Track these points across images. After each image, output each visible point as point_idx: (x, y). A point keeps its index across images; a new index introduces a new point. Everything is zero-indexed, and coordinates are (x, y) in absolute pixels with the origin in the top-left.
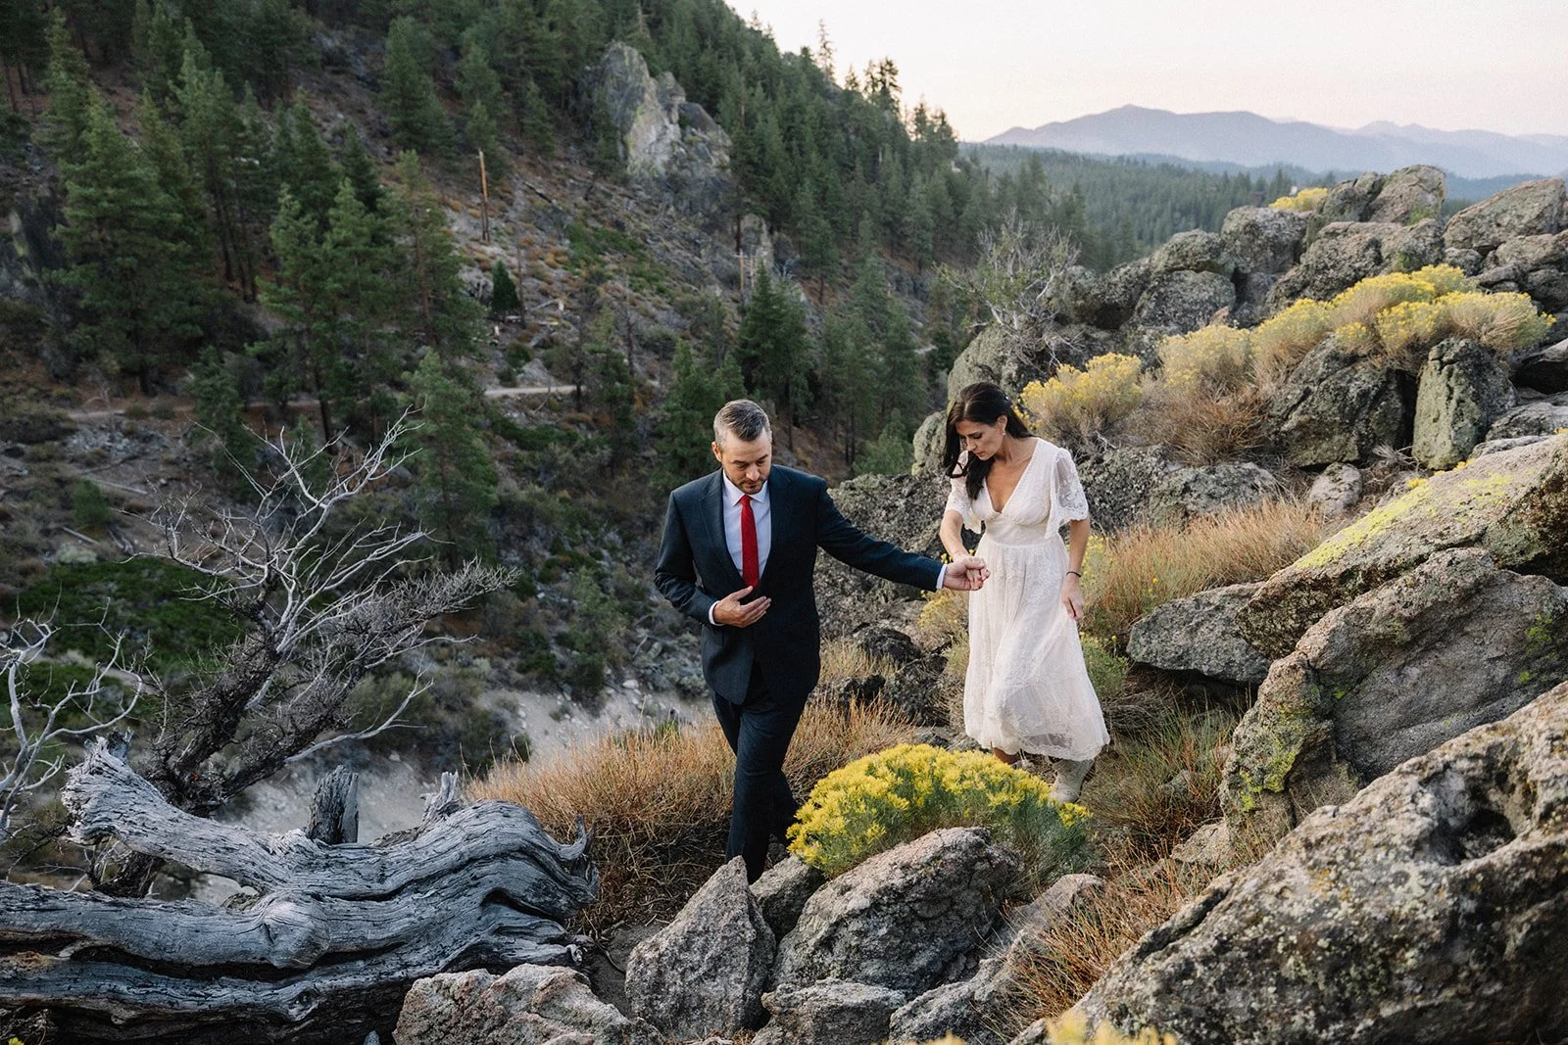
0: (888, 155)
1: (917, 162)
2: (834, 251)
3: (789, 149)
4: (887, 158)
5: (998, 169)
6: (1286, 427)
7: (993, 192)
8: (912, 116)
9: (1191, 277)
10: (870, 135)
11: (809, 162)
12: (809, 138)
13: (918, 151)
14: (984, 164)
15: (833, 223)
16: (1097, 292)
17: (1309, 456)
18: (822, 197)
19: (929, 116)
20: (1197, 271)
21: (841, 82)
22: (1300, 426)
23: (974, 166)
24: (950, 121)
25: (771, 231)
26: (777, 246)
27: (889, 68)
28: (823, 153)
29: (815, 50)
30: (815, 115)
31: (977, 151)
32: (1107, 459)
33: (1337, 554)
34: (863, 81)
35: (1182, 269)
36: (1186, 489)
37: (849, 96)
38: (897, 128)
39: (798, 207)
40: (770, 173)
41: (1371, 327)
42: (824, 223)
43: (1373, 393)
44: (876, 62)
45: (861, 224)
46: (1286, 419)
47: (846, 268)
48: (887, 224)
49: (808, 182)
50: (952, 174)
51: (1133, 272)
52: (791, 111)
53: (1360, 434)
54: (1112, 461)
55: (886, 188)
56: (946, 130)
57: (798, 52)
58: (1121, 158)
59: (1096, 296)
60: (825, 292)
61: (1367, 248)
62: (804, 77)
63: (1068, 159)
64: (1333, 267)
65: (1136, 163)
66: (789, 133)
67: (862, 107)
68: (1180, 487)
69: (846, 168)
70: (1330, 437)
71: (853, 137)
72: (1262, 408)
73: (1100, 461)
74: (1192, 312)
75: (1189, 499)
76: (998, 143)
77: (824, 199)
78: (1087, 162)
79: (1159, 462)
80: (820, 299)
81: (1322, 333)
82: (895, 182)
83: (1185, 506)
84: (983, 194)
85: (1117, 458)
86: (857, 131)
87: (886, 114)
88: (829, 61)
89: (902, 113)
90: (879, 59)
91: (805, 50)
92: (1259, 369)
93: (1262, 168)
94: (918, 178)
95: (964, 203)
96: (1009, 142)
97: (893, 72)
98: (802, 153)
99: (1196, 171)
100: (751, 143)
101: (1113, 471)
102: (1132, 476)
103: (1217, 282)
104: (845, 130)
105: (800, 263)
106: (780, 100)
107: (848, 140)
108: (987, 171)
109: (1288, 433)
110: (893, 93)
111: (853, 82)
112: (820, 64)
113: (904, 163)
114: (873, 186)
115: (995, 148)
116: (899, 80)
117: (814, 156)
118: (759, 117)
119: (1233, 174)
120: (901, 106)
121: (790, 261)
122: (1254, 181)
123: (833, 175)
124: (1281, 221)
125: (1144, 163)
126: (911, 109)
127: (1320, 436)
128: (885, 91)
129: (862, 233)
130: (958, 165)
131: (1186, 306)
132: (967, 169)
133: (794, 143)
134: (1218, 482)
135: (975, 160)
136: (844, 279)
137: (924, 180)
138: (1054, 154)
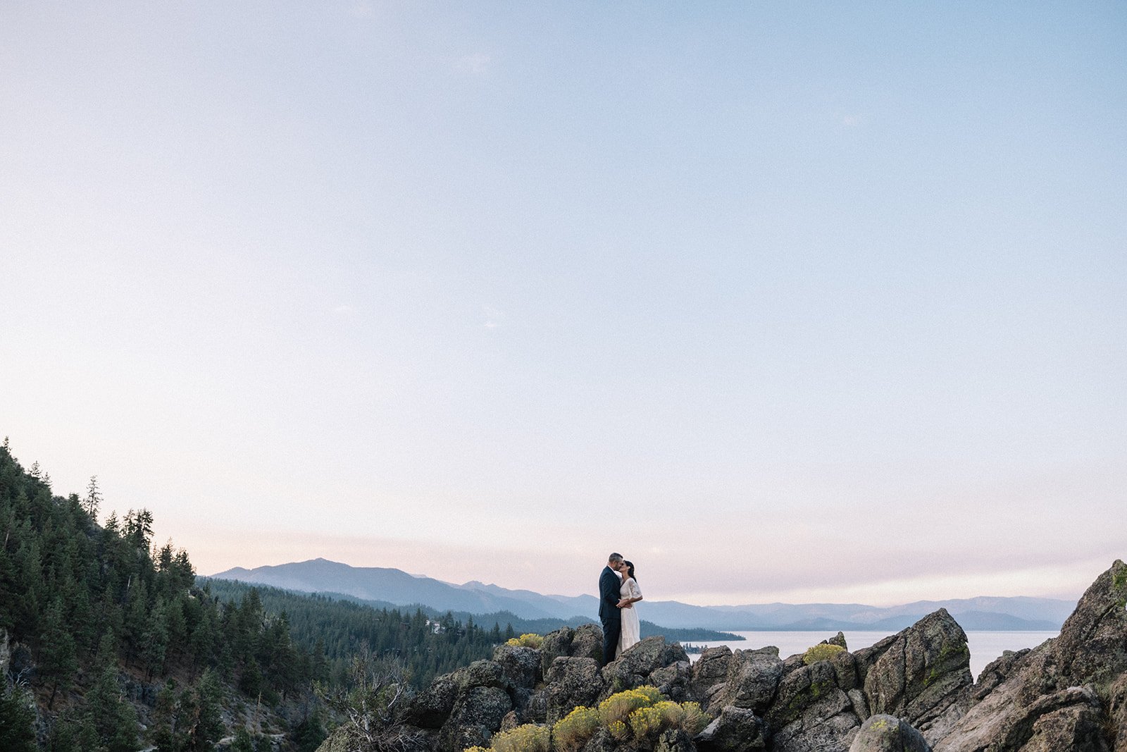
0: (136, 583)
1: (159, 589)
2: (73, 661)
3: (46, 572)
4: (135, 585)
5: (226, 597)
7: (220, 615)
8: (159, 553)
10: (122, 565)
11: (63, 584)
12: (67, 562)
13: (162, 581)
14: (214, 593)
15: (75, 635)
18: (71, 613)
19: (174, 555)
21: (102, 522)
23: (206, 595)
24: (191, 560)
25: (11, 642)
26: (15, 656)
27: (146, 517)
28: (78, 577)
29: (83, 497)
30: (76, 547)
31: (208, 583)
34: (122, 524)
37: (109, 533)
38: (146, 561)
39: (45, 621)
40: (23, 591)
42: (68, 636)
44: (136, 512)
45: (103, 637)
47: (80, 677)
48: (126, 638)
49: (59, 600)
50: (188, 600)
52: (53, 541)
55: (130, 608)
56: (187, 567)
57: (67, 497)
58: (314, 595)
60: (56, 699)
62: (71, 516)
63: (276, 593)
65: (324, 598)
66: (47, 559)
67: (120, 544)
69: (96, 590)
71: (106, 566)
76: (223, 578)
77: (71, 615)
78: (290, 596)
80: (50, 707)
82: (139, 604)
84: (212, 617)
86: (110, 562)
87: (138, 551)
88: (94, 507)
89: (151, 551)
90: (138, 508)
91: (75, 497)
93: (407, 607)
94: (160, 602)
95: (195, 623)
96: (231, 578)
97: (149, 520)
98: (57, 576)
99: (365, 607)
100: (11, 565)
104: (100, 560)
105: (36, 671)
106: (46, 532)
107: (102, 568)
108: (217, 599)
110: (146, 535)
111: (113, 524)
112: (87, 509)
113: (149, 588)
114: (118, 606)
115: (221, 582)
116: (152, 527)
117: (69, 579)
118: (23, 544)
119: (390, 610)
120: (152, 546)
121: (26, 670)
122: (402, 615)
123: (84, 595)
125: (330, 599)
126: (159, 549)
128: (139, 534)
129: (102, 645)
130: (194, 593)
132: (201, 597)
133: (52, 567)
135: (207, 590)
136: (76, 686)
137: (165, 604)
138: (266, 589)
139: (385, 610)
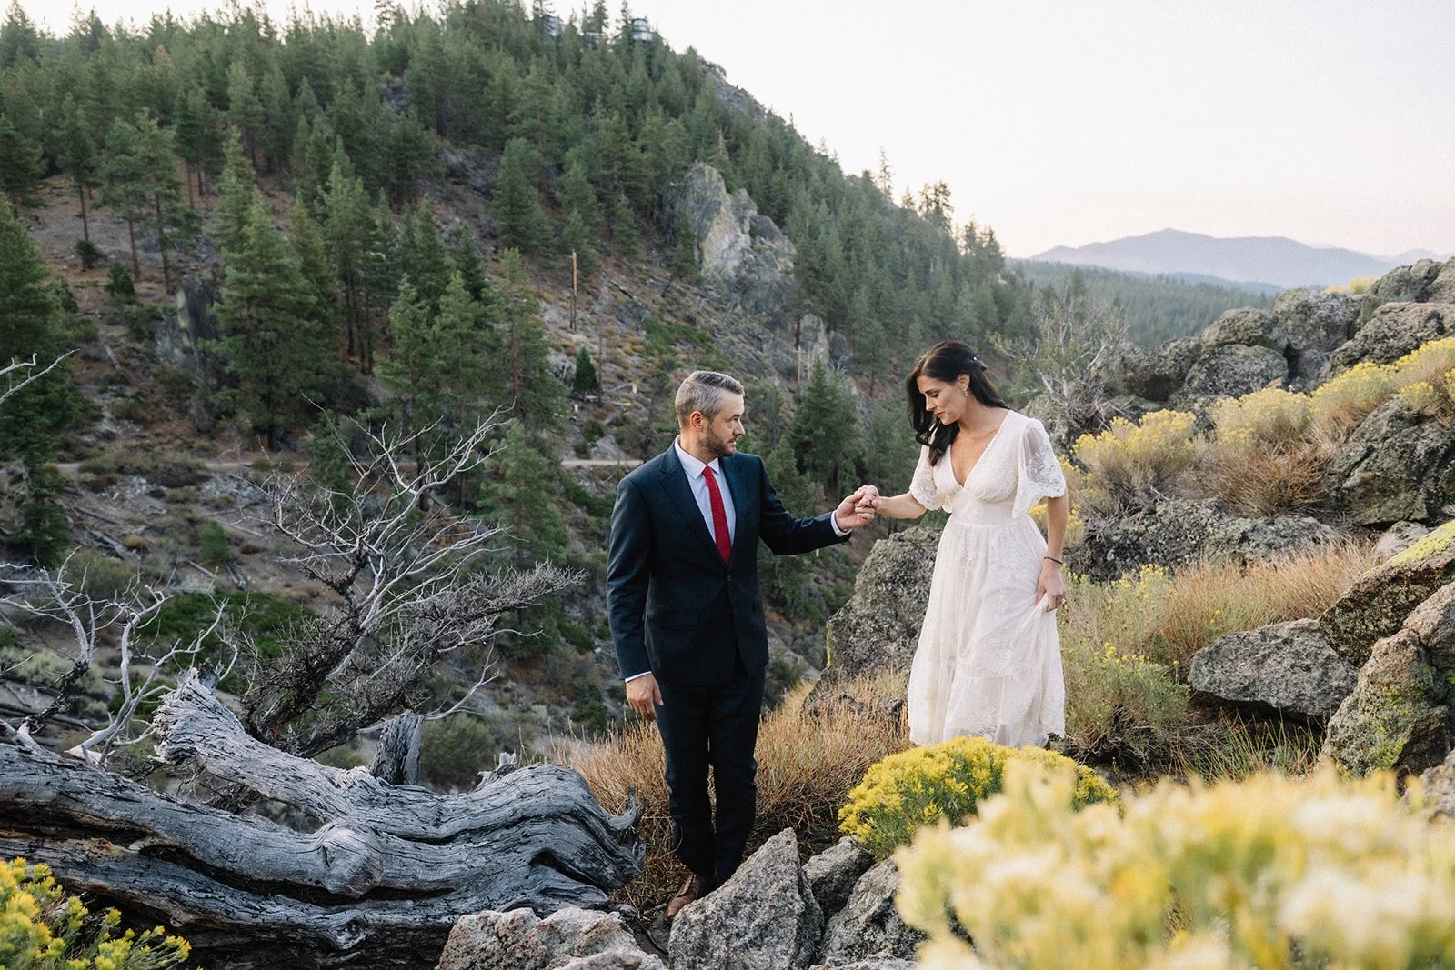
0: (939, 267)
1: (966, 273)
2: (885, 351)
3: (848, 259)
4: (938, 269)
5: (1041, 281)
6: (1348, 484)
7: (1037, 302)
8: (963, 232)
9: (1242, 350)
10: (922, 248)
11: (866, 270)
12: (867, 249)
13: (967, 264)
14: (1028, 277)
15: (885, 325)
16: (1146, 364)
17: (1373, 514)
18: (877, 301)
19: (978, 233)
20: (1249, 345)
21: (898, 200)
22: (1364, 483)
23: (1019, 279)
24: (998, 238)
25: (828, 331)
26: (833, 344)
27: (943, 190)
28: (879, 261)
29: (876, 173)
30: (873, 229)
31: (1021, 267)
32: (1160, 510)
33: (1439, 547)
34: (918, 201)
35: (1233, 343)
36: (1244, 538)
37: (905, 213)
38: (948, 243)
39: (854, 310)
40: (830, 279)
41: (1438, 387)
42: (876, 324)
43: (1442, 451)
44: (932, 185)
45: (911, 327)
46: (1349, 476)
47: (895, 367)
48: (936, 328)
49: (864, 288)
50: (998, 285)
51: (1183, 346)
52: (851, 225)
53: (1428, 492)
54: (1166, 512)
55: (935, 296)
56: (994, 246)
57: (860, 175)
58: (1160, 277)
59: (1145, 368)
60: (875, 387)
61: (1429, 319)
62: (864, 196)
63: (1109, 276)
64: (1393, 336)
65: (1174, 281)
66: (848, 245)
67: (917, 223)
68: (1237, 535)
69: (900, 277)
70: (1396, 494)
71: (906, 250)
72: (1323, 466)
73: (1152, 512)
74: (1243, 383)
75: (1246, 548)
76: (1042, 260)
77: (878, 303)
78: (1128, 279)
79: (1214, 513)
80: (870, 394)
81: (1384, 396)
82: (945, 291)
83: (1242, 555)
84: (1027, 304)
85: (1170, 509)
86: (911, 245)
87: (939, 230)
88: (888, 183)
89: (954, 229)
90: (934, 182)
91: (867, 173)
92: (1317, 431)
94: (966, 287)
95: (1008, 312)
96: (1052, 259)
97: (947, 194)
98: (860, 263)
99: (1234, 290)
100: (813, 252)
101: (1166, 521)
102: (1186, 526)
103: (1269, 357)
104: (900, 243)
105: (854, 360)
106: (842, 215)
107: (902, 252)
108: (1032, 284)
109: (1351, 489)
110: (946, 212)
111: (909, 202)
112: (880, 186)
113: (954, 274)
114: (923, 293)
115: (1040, 264)
116: (951, 201)
117: (870, 265)
118: (823, 229)
120: (953, 223)
121: (844, 358)
123: (887, 283)
124: (1334, 303)
126: (962, 227)
127: (1384, 493)
128: (938, 211)
129: (911, 334)
130: (1004, 277)
131: (1237, 377)
132: (1013, 281)
133: (853, 253)
134: (1277, 533)
135: (1020, 274)
136: (893, 376)
137: (972, 290)
138: (1096, 271)
139: (1263, 295)
